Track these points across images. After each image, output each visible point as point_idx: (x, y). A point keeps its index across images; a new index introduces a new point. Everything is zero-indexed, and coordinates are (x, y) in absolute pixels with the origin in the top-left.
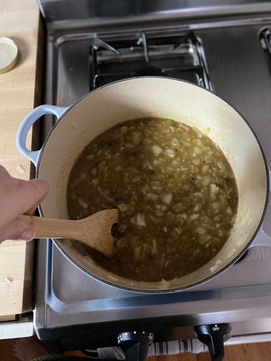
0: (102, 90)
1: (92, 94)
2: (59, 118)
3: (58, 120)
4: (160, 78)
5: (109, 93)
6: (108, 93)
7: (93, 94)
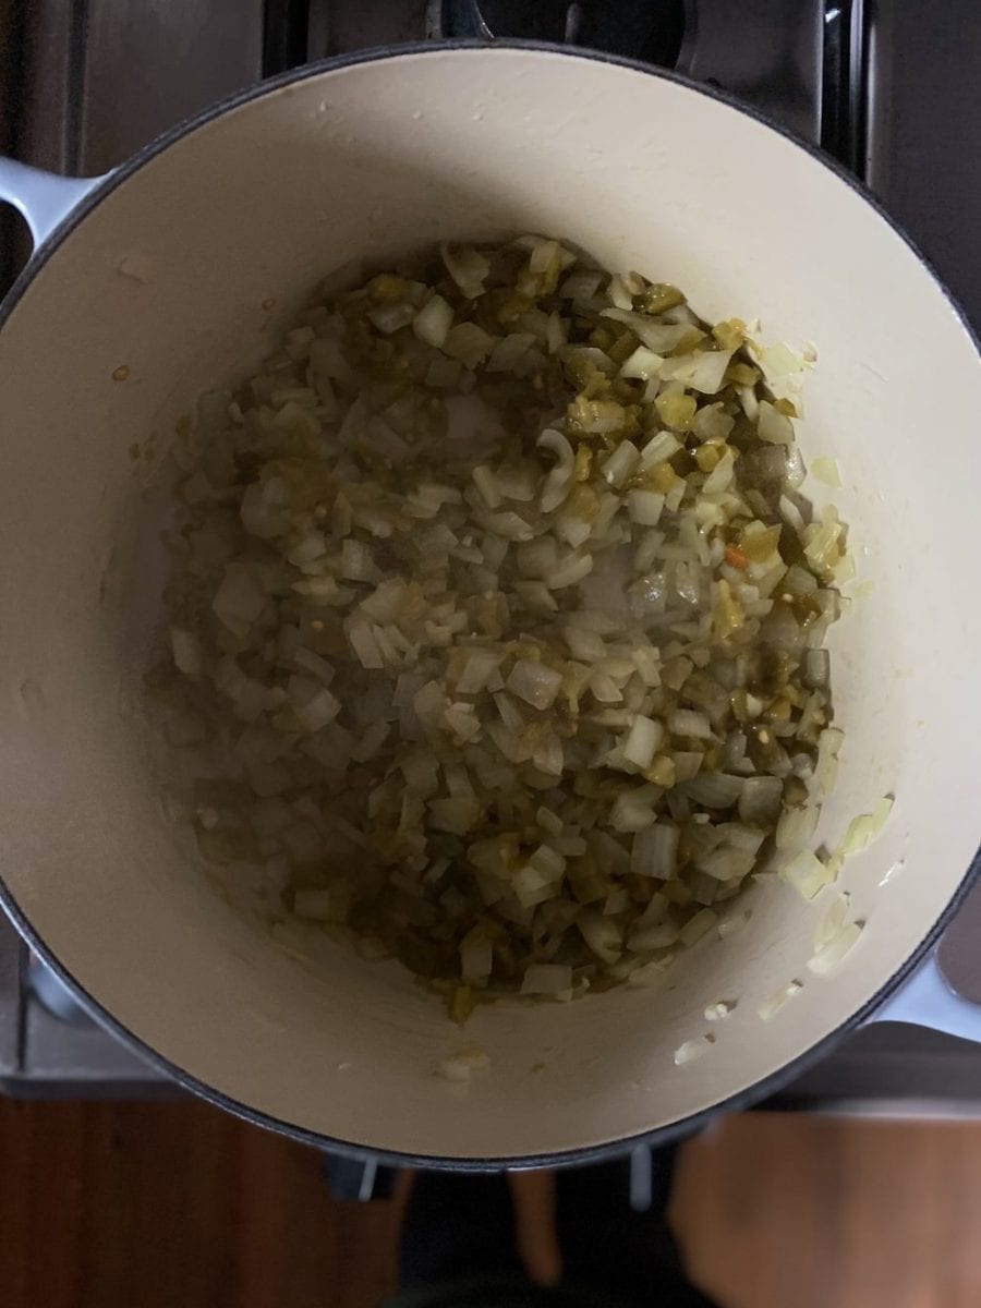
0: (289, 93)
1: (229, 113)
2: (44, 247)
3: (37, 258)
4: (613, 62)
5: (327, 108)
6: (323, 108)
7: (234, 116)
